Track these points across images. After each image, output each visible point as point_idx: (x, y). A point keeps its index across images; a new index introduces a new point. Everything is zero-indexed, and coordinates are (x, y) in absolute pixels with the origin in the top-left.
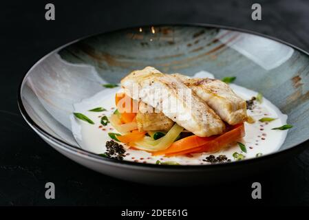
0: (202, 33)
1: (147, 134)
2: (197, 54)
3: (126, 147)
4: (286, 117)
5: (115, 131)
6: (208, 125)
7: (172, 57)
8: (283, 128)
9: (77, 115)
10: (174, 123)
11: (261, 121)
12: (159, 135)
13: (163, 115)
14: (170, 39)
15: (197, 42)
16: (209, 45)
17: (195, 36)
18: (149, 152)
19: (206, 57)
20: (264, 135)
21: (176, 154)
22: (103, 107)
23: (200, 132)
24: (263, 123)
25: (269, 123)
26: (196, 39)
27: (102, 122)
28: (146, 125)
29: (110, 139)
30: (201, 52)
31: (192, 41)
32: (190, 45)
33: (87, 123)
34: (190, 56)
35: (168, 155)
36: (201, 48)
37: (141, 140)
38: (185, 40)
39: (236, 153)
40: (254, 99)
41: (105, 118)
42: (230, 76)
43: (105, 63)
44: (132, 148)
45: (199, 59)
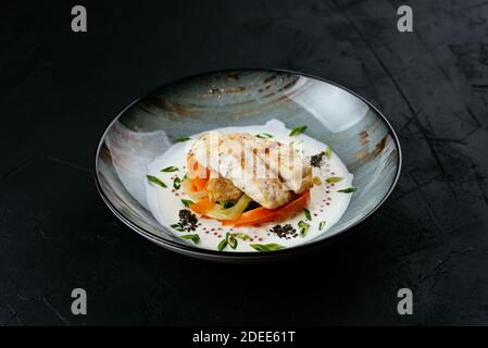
0: (274, 77)
1: (218, 202)
2: (268, 100)
3: (198, 216)
4: (351, 176)
5: (187, 198)
6: (274, 198)
7: (243, 103)
8: (348, 191)
9: (150, 178)
10: (243, 193)
11: (328, 181)
12: (229, 204)
13: (232, 184)
14: (241, 85)
15: (268, 88)
16: (280, 90)
17: (266, 81)
18: (220, 221)
19: (278, 103)
20: (329, 199)
21: (245, 224)
22: (175, 166)
23: (267, 205)
24: (329, 185)
25: (336, 184)
26: (268, 84)
27: (175, 186)
28: (217, 196)
29: (183, 207)
30: (273, 98)
31: (263, 87)
32: (261, 91)
33: (160, 187)
34: (261, 103)
35: (238, 226)
36: (273, 94)
37: (212, 208)
38: (256, 85)
39: (301, 222)
40: (323, 153)
41: (177, 180)
42: (301, 125)
43: (176, 114)
44: (205, 217)
45: (271, 106)
